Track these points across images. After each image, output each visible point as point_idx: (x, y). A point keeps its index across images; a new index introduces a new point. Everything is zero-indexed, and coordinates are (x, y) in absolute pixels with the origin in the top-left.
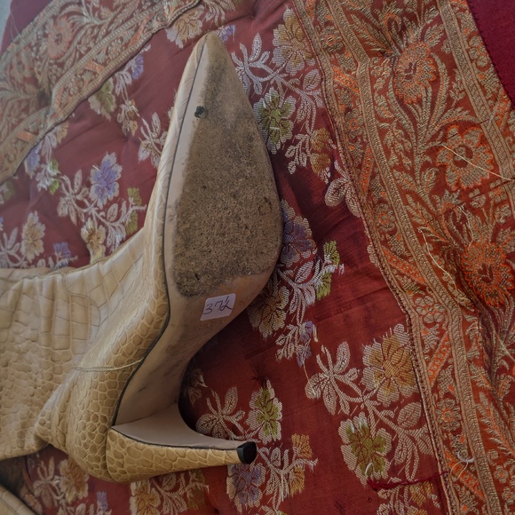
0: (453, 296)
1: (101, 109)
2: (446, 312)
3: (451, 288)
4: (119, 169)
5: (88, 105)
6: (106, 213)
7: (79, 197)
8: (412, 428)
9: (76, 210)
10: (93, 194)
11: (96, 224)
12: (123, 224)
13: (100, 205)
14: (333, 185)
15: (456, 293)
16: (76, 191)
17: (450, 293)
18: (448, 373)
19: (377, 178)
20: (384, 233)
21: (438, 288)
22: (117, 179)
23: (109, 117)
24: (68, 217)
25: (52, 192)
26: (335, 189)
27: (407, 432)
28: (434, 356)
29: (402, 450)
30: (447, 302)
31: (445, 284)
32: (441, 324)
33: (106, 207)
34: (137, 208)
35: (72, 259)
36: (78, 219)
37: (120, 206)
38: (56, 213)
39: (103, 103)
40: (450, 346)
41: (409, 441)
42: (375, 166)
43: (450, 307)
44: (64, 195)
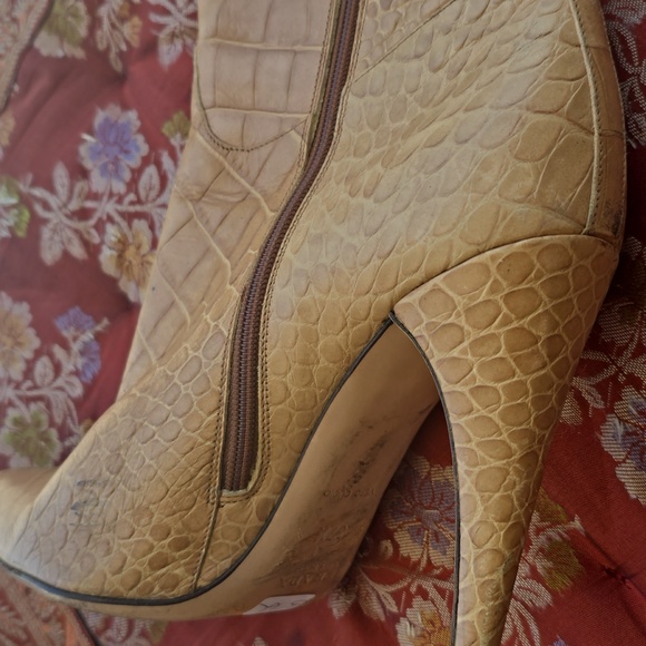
1: (62, 46)
4: (132, 115)
5: (37, 52)
6: (137, 193)
7: (74, 205)
9: (76, 231)
10: (98, 182)
11: (124, 224)
13: (119, 187)
16: (64, 198)
22: (134, 129)
23: (80, 53)
24: (66, 255)
25: (21, 234)
33: (133, 185)
35: (99, 328)
36: (86, 244)
37: (158, 164)
38: (41, 263)
39: (62, 35)
44: (45, 221)
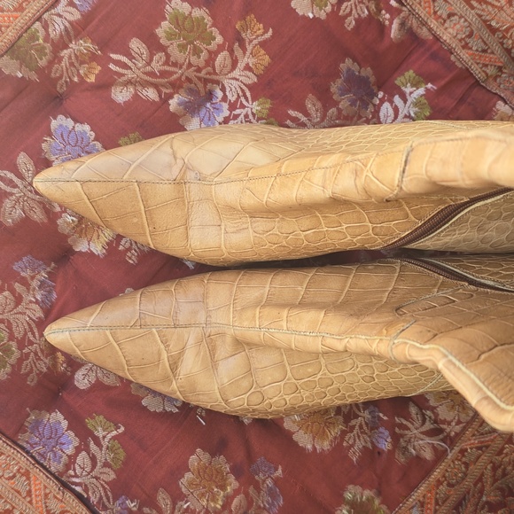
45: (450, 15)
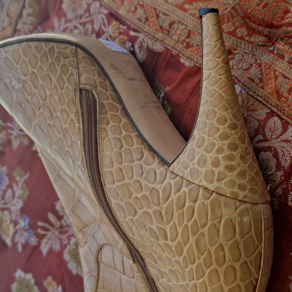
0: (252, 43)
2: (254, 55)
3: (247, 38)
8: (281, 135)
12: (19, 197)
14: (137, 46)
15: (252, 39)
17: (249, 42)
18: (280, 79)
19: (161, 14)
20: (184, 41)
21: (239, 44)
26: (139, 47)
27: (279, 140)
28: (265, 80)
29: (284, 154)
30: (250, 49)
31: (242, 38)
32: (256, 62)
34: (24, 179)
40: (271, 66)
41: (285, 144)
42: (155, 9)
43: (255, 50)
45: (171, 25)
